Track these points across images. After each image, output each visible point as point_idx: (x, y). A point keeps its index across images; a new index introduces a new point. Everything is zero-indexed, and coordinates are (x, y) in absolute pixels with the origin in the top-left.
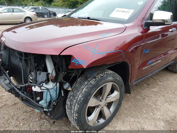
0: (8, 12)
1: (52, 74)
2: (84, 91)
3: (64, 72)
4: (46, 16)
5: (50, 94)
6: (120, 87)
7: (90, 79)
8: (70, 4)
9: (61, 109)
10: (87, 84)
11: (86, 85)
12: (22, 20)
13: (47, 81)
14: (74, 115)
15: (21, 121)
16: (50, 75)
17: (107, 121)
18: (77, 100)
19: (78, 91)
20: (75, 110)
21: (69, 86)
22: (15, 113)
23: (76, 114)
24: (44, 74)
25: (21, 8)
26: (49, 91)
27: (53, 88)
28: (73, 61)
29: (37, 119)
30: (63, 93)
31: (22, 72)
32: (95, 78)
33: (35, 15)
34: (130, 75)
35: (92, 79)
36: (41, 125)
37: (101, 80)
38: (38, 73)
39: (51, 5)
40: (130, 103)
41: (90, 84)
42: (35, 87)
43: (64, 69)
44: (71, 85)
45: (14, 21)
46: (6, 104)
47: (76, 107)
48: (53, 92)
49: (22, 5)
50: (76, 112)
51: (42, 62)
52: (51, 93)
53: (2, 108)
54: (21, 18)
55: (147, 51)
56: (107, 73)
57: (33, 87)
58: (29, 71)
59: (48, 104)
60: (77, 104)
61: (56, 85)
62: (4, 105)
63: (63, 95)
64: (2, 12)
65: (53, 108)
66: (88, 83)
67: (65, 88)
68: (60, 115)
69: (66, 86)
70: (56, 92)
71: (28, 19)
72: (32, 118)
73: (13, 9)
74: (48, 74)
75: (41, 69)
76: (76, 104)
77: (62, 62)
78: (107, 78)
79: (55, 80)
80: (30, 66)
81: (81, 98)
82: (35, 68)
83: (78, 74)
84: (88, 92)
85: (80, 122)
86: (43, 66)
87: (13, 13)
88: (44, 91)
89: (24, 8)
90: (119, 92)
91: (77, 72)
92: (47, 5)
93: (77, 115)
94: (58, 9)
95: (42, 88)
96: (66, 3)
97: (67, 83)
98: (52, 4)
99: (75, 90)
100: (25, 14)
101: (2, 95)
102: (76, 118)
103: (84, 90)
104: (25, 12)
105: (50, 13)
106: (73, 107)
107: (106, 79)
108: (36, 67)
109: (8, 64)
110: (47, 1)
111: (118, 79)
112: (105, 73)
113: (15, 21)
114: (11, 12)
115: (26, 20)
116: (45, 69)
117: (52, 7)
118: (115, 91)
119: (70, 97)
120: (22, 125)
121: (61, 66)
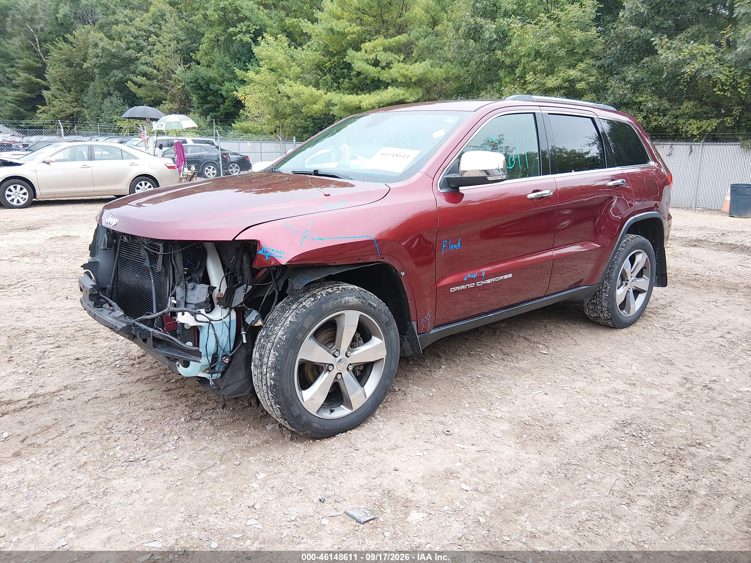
0: (72, 159)
1: (220, 290)
2: (288, 322)
3: (245, 285)
4: (211, 171)
5: (215, 334)
6: (385, 326)
7: (304, 299)
8: (302, 127)
9: (241, 375)
10: (297, 308)
11: (294, 309)
12: (123, 187)
13: (209, 305)
14: (268, 375)
15: (140, 424)
16: (216, 293)
17: (355, 414)
18: (273, 343)
19: (276, 325)
20: (270, 364)
21: (259, 316)
22: (124, 411)
23: (271, 374)
24: (202, 288)
25: (114, 142)
26: (213, 328)
27: (222, 320)
28: (260, 252)
29: (183, 419)
30: (244, 336)
31: (154, 297)
32: (314, 295)
33: (169, 167)
34: (410, 302)
35: (308, 298)
36: (193, 429)
37: (327, 301)
38: (190, 286)
39: (232, 129)
40: (434, 390)
41: (303, 307)
42: (183, 314)
43: (245, 277)
44: (263, 316)
45: (92, 189)
46: (97, 396)
47: (271, 356)
48: (222, 329)
49: (118, 131)
50: (272, 368)
51: (198, 266)
52: (218, 334)
53: (89, 403)
54: (118, 180)
55: (455, 246)
56: (343, 288)
57: (179, 314)
58: (169, 289)
59: (210, 358)
60: (274, 351)
61: (229, 314)
62: (93, 399)
63: (245, 341)
64: (53, 158)
65: (223, 373)
66: (298, 306)
67: (249, 323)
68: (238, 386)
69: (252, 317)
70: (229, 330)
71: (143, 183)
72: (169, 418)
73: (91, 149)
74: (211, 289)
75: (198, 279)
76: (272, 350)
77: (242, 263)
78: (343, 297)
79: (226, 300)
80: (171, 276)
81: (283, 336)
82: (185, 278)
83: (278, 288)
84: (297, 324)
85: (280, 392)
86: (201, 275)
87: (89, 163)
88: (201, 326)
89: (127, 143)
90: (382, 340)
91: (275, 284)
92: (216, 129)
93: (273, 374)
94: (258, 145)
95: (199, 317)
96: (289, 120)
97: (254, 311)
98: (237, 125)
99: (270, 325)
100: (132, 164)
101: (85, 380)
102: (273, 383)
103: (289, 319)
104: (136, 158)
105: (225, 160)
106: (265, 360)
107: (339, 300)
108: (185, 276)
109: (113, 288)
110: (215, 117)
111: (375, 305)
112: (340, 288)
113: (97, 188)
114: (83, 159)
115: (138, 185)
116: (206, 280)
117: (235, 138)
118: (373, 337)
119: (260, 340)
120: (143, 429)
121: (238, 272)
